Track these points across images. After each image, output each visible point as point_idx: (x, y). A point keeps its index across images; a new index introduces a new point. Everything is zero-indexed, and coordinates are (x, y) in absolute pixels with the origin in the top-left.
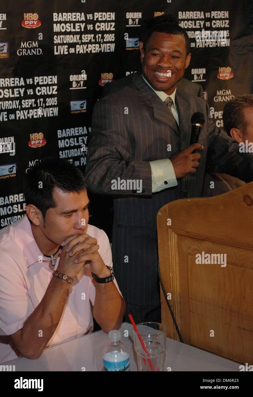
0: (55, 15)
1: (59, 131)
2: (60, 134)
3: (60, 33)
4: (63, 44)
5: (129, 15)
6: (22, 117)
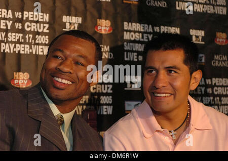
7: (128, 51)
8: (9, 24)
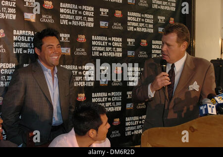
0: (93, 37)
1: (93, 94)
2: (93, 95)
3: (95, 46)
4: (97, 51)
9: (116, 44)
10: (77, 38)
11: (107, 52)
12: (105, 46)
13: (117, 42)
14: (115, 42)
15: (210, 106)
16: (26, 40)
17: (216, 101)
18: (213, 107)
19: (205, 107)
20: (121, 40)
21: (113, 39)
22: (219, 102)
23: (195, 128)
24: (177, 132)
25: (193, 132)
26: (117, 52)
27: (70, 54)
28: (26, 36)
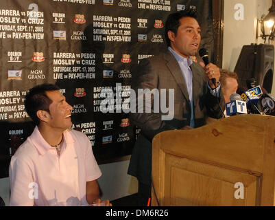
5: (139, 20)
6: (72, 77)
7: (95, 35)
8: (18, 20)
9: (123, 26)
10: (75, 19)
11: (112, 35)
12: (110, 29)
13: (124, 23)
14: (122, 23)
15: (239, 103)
16: (10, 22)
17: (248, 97)
18: (243, 104)
19: (233, 104)
20: (129, 20)
21: (120, 19)
22: (251, 98)
23: (219, 131)
24: (197, 136)
25: (216, 136)
26: (124, 36)
27: (65, 39)
28: (10, 16)
